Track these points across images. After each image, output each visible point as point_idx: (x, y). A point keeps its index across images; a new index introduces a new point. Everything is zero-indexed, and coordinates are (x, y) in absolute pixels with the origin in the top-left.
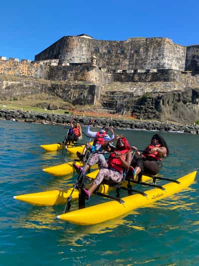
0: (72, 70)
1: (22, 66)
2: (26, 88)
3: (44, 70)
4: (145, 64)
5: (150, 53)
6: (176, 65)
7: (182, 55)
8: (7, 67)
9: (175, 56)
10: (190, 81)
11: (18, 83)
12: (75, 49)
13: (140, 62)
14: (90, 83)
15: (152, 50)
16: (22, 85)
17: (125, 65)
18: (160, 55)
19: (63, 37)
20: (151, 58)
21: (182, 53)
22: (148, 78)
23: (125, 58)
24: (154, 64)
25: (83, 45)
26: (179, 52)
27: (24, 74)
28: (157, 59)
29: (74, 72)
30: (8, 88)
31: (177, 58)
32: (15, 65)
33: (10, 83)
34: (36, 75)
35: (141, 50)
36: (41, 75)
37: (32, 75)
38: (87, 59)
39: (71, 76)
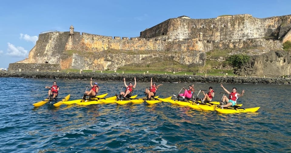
0: (185, 43)
1: (149, 43)
2: (154, 58)
3: (164, 44)
4: (233, 34)
5: (236, 26)
6: (256, 34)
7: (260, 25)
8: (140, 45)
9: (255, 27)
10: (273, 45)
11: (149, 55)
12: (180, 27)
13: (229, 33)
14: (200, 52)
15: (237, 24)
16: (151, 57)
17: (217, 36)
18: (244, 27)
19: (170, 19)
20: (237, 30)
21: (260, 24)
22: (241, 45)
23: (217, 30)
24: (240, 34)
25: (185, 24)
26: (258, 23)
27: (151, 49)
28: (242, 30)
29: (186, 45)
30: (143, 59)
31: (257, 28)
32: (145, 43)
33: (144, 56)
34: (159, 49)
35: (229, 24)
36: (163, 48)
37: (156, 49)
38: (189, 34)
39: (184, 47)
